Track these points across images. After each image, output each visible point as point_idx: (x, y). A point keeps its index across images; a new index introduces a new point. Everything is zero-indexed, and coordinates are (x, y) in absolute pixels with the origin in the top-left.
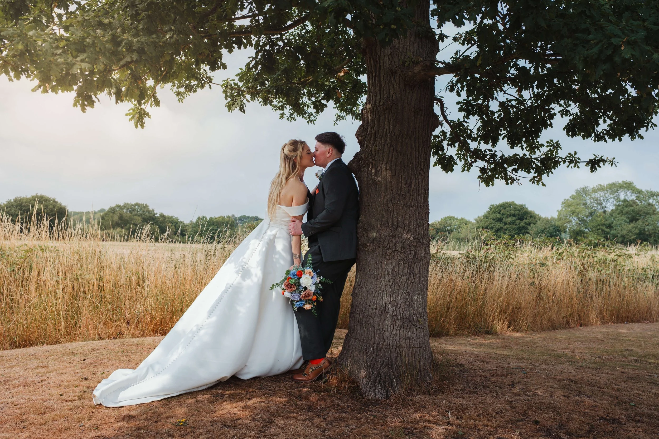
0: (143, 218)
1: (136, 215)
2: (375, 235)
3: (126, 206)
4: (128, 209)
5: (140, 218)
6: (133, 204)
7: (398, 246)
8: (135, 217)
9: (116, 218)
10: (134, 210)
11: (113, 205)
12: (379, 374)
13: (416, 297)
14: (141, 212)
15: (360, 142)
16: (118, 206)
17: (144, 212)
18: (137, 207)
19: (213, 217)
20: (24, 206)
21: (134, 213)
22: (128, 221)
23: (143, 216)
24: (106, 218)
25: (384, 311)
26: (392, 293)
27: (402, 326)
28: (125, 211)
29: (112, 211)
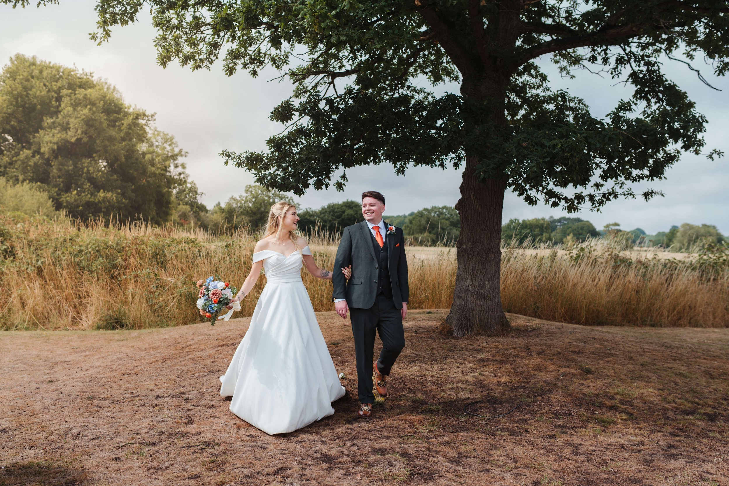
0: (451, 222)
1: (444, 218)
2: (464, 247)
3: (434, 209)
4: (435, 212)
5: (447, 222)
6: (441, 206)
7: (475, 253)
8: (443, 221)
9: (423, 222)
10: (442, 213)
11: (421, 209)
12: (462, 324)
13: (487, 282)
14: (449, 216)
15: (461, 192)
16: (426, 210)
17: (451, 215)
18: (445, 210)
19: (526, 219)
20: (336, 212)
21: (441, 216)
22: (435, 225)
23: (451, 220)
24: (414, 222)
25: (467, 290)
26: (472, 280)
27: (477, 299)
28: (433, 214)
29: (421, 214)
